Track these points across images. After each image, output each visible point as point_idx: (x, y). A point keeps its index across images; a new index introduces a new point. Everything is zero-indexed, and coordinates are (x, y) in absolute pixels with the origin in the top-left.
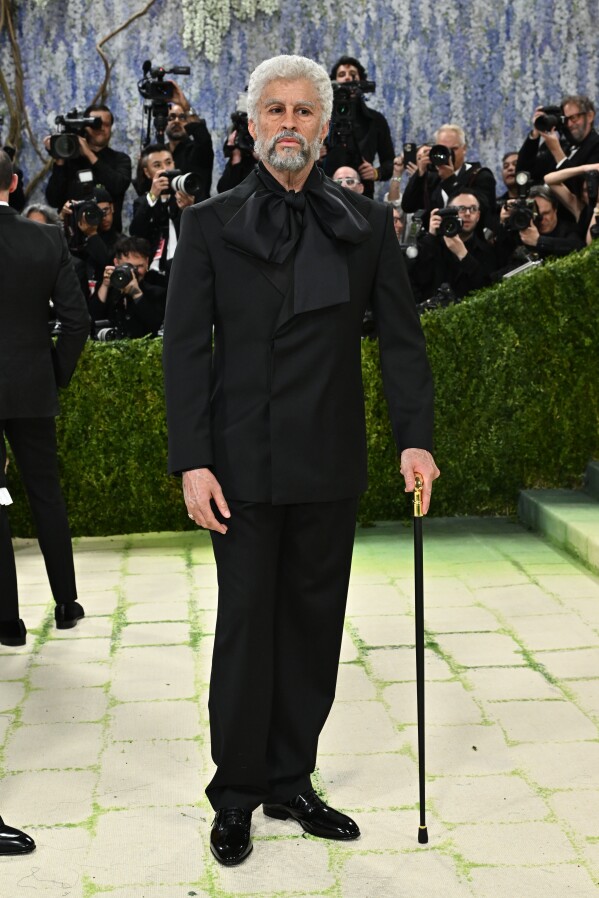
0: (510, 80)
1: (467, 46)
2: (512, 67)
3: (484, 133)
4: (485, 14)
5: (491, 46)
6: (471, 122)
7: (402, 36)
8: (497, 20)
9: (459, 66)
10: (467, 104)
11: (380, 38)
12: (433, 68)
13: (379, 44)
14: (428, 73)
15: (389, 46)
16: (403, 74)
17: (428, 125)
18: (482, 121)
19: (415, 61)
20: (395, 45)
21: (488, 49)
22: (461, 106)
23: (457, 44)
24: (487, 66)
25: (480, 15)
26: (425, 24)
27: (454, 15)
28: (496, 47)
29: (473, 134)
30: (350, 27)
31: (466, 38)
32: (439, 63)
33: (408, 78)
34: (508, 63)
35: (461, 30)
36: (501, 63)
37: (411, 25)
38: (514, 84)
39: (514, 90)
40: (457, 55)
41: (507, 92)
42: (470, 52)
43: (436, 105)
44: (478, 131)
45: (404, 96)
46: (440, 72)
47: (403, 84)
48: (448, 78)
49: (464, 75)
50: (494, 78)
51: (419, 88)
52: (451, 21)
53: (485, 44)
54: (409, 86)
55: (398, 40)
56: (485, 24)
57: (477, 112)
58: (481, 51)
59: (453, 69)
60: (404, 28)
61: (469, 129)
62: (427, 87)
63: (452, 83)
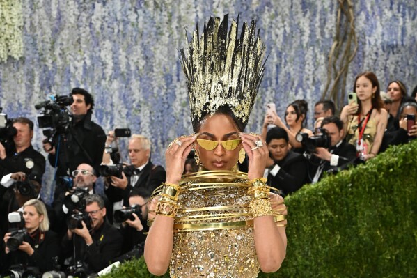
0: (180, 108)
1: (151, 84)
2: (181, 99)
3: (163, 143)
4: (163, 63)
5: (167, 85)
6: (154, 135)
7: (108, 76)
8: (171, 68)
9: (146, 98)
10: (152, 123)
11: (93, 78)
12: (129, 99)
13: (92, 82)
14: (126, 102)
15: (99, 83)
16: (109, 102)
18: (162, 135)
19: (117, 93)
20: (103, 83)
21: (165, 87)
22: (147, 125)
23: (145, 83)
24: (165, 98)
25: (160, 64)
26: (123, 69)
27: (142, 63)
28: (171, 85)
29: (156, 143)
30: (72, 70)
31: (150, 79)
32: (132, 95)
33: (112, 105)
34: (178, 96)
35: (147, 74)
36: (174, 96)
37: (114, 69)
38: (183, 110)
39: (183, 115)
40: (145, 90)
41: (178, 116)
42: (153, 88)
43: (131, 124)
44: (159, 141)
45: (109, 117)
46: (134, 101)
47: (109, 109)
48: (139, 106)
49: (150, 104)
50: (169, 106)
51: (120, 112)
52: (141, 68)
53: (163, 83)
54: (113, 110)
55: (105, 79)
56: (163, 70)
57: (159, 129)
58: (160, 88)
59: (142, 99)
60: (109, 72)
61: (153, 140)
62: (125, 111)
63: (141, 109)
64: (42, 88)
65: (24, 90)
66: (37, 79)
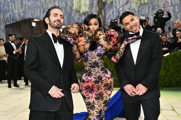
9: (179, 11)
17: (174, 21)
19: (172, 10)
26: (173, 4)
30: (160, 5)
37: (171, 4)
48: (177, 13)
60: (170, 5)
62: (173, 14)
64: (152, 10)
65: (147, 10)
66: (151, 8)
